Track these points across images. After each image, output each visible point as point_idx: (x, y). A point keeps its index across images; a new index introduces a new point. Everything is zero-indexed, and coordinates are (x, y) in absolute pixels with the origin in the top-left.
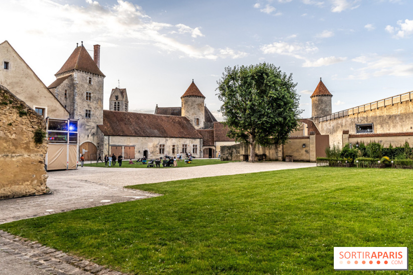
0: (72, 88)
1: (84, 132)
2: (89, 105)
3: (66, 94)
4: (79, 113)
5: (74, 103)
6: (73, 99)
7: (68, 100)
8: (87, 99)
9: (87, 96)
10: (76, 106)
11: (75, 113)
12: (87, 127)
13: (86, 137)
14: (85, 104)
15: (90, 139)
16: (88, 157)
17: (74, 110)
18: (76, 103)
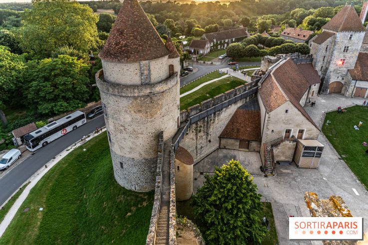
0: (333, 44)
1: (335, 75)
2: (344, 56)
3: (327, 48)
4: (334, 62)
5: (332, 55)
6: (332, 52)
7: (328, 52)
8: (344, 51)
9: (345, 50)
10: (333, 57)
11: (331, 63)
12: (339, 72)
13: (336, 78)
14: (342, 55)
15: (340, 79)
16: (334, 90)
17: (331, 60)
18: (334, 55)
